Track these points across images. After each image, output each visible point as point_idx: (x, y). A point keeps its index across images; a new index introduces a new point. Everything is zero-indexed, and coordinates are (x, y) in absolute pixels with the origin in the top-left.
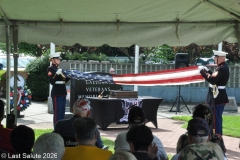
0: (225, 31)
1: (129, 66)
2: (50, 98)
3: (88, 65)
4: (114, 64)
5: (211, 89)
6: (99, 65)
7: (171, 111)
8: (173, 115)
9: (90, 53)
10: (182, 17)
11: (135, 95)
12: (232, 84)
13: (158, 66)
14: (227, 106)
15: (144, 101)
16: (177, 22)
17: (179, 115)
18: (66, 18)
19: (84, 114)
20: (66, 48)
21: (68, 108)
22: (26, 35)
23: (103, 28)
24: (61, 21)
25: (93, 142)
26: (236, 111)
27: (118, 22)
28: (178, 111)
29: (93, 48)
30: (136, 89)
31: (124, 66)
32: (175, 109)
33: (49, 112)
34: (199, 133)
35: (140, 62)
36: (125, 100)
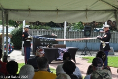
0: (110, 15)
1: (61, 32)
2: (23, 47)
3: (41, 32)
4: (54, 31)
5: (102, 44)
6: (46, 32)
7: (82, 54)
8: (83, 56)
9: (42, 26)
10: (89, 8)
11: (64, 46)
12: (111, 41)
13: (76, 32)
14: (109, 52)
15: (69, 49)
16: (86, 10)
17: (86, 56)
18: (32, 8)
19: (41, 55)
20: (30, 23)
21: (31, 53)
22: (12, 17)
23: (50, 13)
24: (29, 10)
25: (46, 69)
26: (114, 54)
27: (57, 11)
28: (85, 54)
29: (43, 23)
30: (65, 44)
31: (59, 32)
32: (84, 53)
33: (22, 55)
34: (98, 65)
35: (67, 30)
36: (60, 49)
